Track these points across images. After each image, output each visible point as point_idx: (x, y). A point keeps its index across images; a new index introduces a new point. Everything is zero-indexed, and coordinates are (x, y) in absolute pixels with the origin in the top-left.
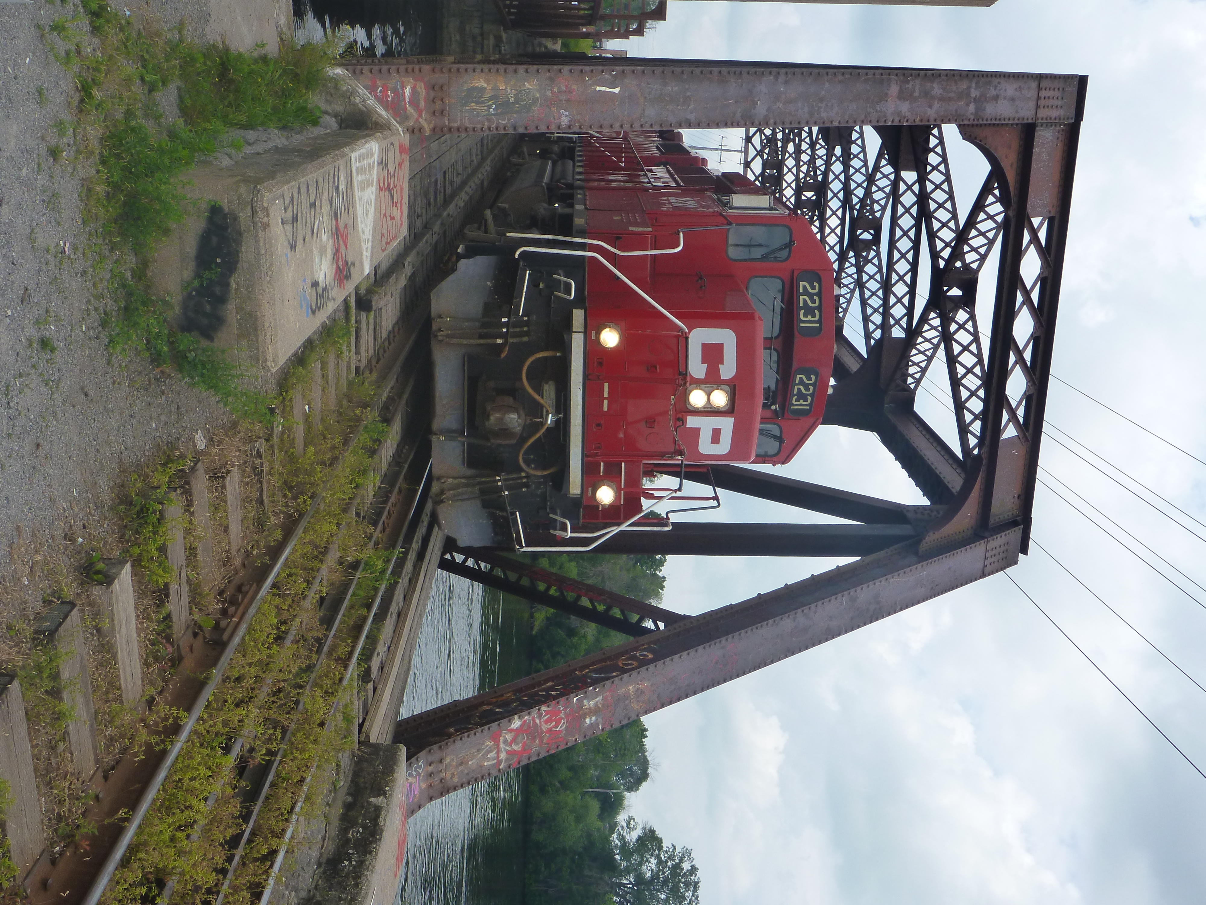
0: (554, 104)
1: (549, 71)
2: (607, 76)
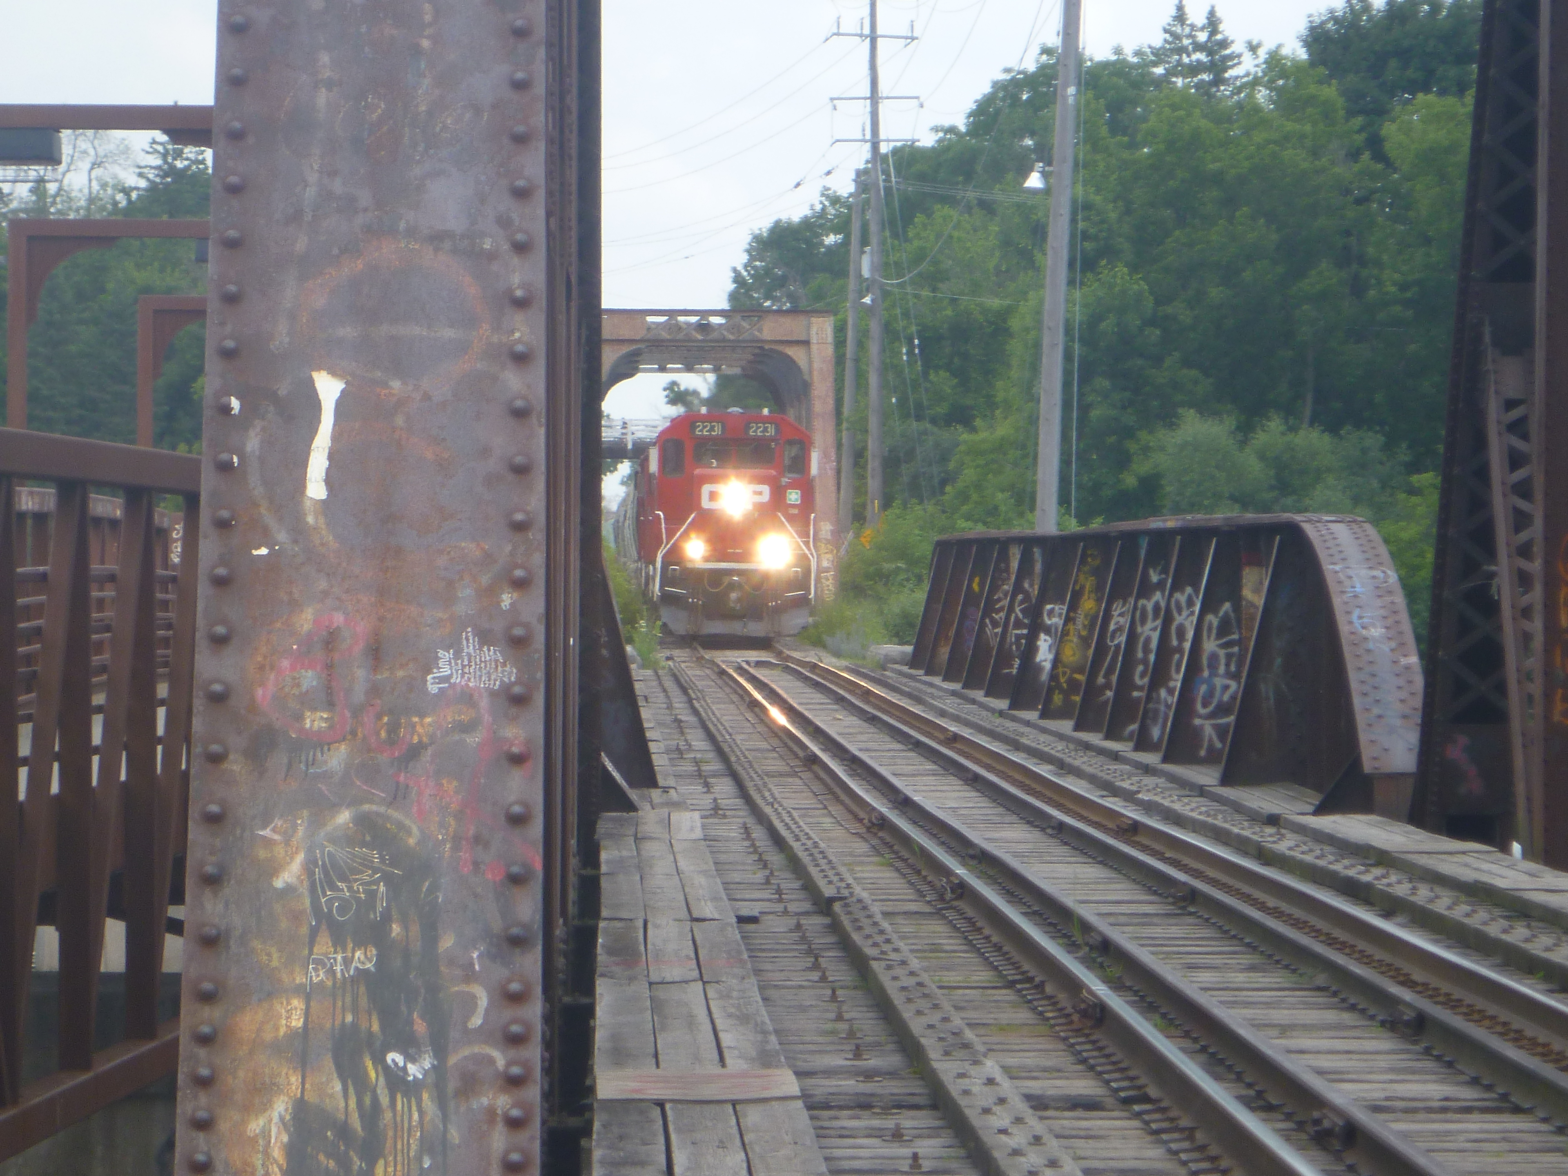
0: (393, 729)
1: (216, 759)
2: (253, 443)
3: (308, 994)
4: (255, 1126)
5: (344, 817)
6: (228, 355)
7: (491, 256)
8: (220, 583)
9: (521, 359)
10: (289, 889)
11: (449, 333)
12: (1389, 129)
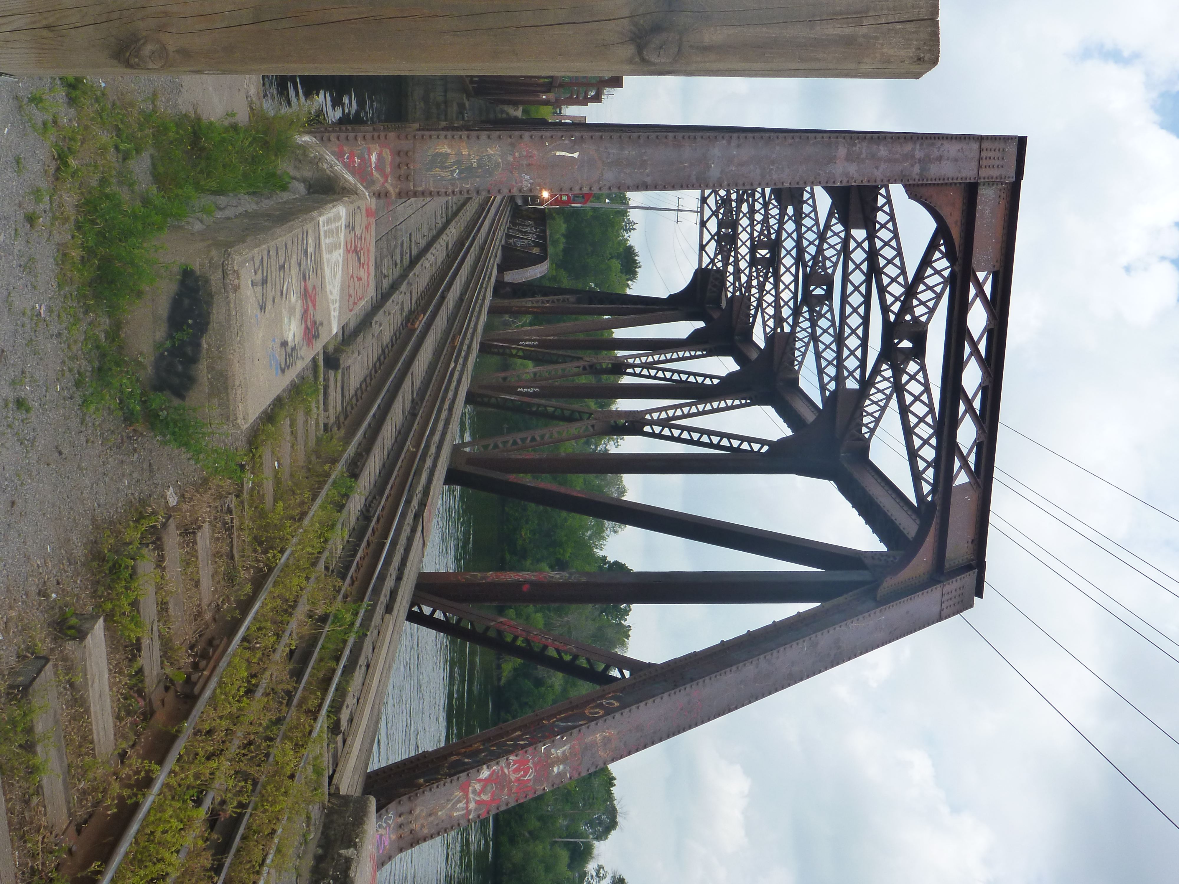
0: (515, 168)
1: (510, 137)
2: (566, 142)
3: (469, 155)
4: (445, 146)
5: (500, 160)
6: (582, 137)
7: (599, 183)
8: (542, 137)
9: (581, 189)
10: (487, 151)
11: (585, 176)
12: (614, 260)
